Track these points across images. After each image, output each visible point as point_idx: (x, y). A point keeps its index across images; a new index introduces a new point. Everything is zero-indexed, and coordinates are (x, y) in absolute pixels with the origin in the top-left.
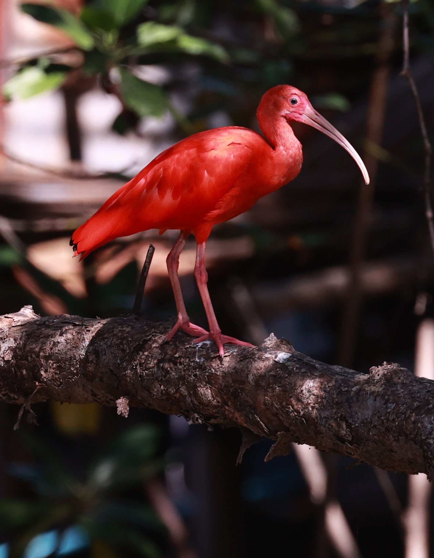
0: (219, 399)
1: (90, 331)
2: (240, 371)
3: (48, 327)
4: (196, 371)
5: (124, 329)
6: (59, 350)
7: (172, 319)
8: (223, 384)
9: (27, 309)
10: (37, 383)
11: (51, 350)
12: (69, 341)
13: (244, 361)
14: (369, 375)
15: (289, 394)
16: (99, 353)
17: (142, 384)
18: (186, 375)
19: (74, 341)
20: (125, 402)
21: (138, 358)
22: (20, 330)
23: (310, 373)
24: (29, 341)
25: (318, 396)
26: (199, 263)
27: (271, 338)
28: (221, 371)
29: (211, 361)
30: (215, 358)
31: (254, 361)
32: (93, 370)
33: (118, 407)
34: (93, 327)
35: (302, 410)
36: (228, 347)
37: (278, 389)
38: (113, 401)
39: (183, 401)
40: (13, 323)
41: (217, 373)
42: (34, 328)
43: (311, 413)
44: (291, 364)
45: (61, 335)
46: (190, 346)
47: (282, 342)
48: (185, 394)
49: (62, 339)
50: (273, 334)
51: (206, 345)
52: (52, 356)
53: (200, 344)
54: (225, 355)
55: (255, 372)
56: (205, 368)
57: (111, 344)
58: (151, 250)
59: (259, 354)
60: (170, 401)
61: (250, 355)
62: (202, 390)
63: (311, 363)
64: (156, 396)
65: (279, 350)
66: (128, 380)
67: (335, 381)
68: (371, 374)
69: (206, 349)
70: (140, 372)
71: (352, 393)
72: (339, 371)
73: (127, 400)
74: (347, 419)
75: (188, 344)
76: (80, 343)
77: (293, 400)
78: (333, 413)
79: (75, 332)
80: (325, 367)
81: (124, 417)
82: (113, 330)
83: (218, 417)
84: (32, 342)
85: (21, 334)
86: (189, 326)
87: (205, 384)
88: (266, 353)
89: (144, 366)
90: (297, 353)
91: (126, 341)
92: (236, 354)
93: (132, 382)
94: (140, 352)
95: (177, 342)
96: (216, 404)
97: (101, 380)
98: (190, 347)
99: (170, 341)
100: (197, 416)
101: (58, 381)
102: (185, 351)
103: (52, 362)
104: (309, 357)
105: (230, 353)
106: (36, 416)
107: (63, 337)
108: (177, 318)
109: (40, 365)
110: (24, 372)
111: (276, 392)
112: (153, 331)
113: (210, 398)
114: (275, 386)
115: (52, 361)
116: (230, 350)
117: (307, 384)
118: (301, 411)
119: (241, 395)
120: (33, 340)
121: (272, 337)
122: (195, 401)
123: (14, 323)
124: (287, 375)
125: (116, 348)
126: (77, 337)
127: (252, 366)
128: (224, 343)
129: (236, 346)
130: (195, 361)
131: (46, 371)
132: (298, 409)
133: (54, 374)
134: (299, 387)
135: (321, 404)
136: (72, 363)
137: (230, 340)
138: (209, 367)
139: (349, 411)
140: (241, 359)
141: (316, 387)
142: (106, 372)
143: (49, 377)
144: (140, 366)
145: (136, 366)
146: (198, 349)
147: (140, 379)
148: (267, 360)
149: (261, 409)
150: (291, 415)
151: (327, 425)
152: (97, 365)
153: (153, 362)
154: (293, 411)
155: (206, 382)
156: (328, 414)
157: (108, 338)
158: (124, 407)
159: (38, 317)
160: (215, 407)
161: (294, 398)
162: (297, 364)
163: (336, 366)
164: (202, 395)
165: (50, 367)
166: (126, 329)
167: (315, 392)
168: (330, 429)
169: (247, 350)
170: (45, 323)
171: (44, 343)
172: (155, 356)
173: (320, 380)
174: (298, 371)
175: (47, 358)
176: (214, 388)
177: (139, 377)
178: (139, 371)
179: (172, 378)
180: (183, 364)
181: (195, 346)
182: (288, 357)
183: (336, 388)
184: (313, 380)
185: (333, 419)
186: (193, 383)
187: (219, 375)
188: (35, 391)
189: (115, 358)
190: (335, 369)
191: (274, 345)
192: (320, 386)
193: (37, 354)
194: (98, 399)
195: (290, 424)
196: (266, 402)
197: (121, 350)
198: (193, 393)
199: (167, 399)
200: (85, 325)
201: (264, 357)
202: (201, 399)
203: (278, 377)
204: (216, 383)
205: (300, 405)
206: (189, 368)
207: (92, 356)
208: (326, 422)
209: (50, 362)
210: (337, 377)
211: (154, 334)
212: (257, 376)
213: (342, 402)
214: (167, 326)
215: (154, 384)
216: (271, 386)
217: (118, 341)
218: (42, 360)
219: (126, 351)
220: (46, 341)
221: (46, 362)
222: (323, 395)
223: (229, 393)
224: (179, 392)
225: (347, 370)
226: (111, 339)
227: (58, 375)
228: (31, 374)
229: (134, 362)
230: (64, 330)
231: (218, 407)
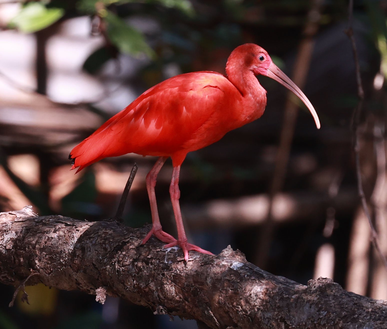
0: (181, 296)
1: (79, 231)
2: (200, 274)
3: (44, 224)
4: (164, 271)
5: (107, 231)
6: (52, 244)
7: (148, 226)
8: (186, 283)
9: (28, 208)
10: (31, 270)
11: (46, 243)
12: (61, 238)
13: (205, 266)
14: (307, 286)
15: (239, 296)
16: (85, 249)
17: (118, 278)
19: (65, 238)
20: (103, 291)
22: (22, 225)
23: (259, 281)
24: (28, 235)
25: (263, 300)
26: (173, 183)
27: (228, 249)
28: (185, 273)
29: (177, 263)
30: (180, 261)
31: (213, 267)
32: (79, 263)
33: (96, 295)
34: (81, 228)
35: (249, 310)
36: (192, 253)
37: (230, 292)
38: (93, 290)
39: (151, 295)
41: (182, 274)
42: (32, 225)
43: (256, 313)
44: (243, 272)
45: (55, 232)
46: (161, 250)
47: (237, 253)
48: (153, 289)
49: (55, 235)
50: (230, 246)
51: (174, 250)
52: (46, 248)
53: (169, 249)
54: (189, 260)
55: (213, 276)
56: (172, 269)
57: (96, 243)
58: (135, 169)
59: (218, 262)
60: (140, 294)
61: (210, 261)
62: (167, 287)
63: (260, 272)
65: (233, 259)
66: (107, 274)
67: (279, 289)
68: (308, 286)
69: (174, 253)
70: (118, 268)
71: (292, 299)
72: (282, 281)
74: (285, 321)
75: (159, 248)
76: (70, 240)
77: (243, 302)
78: (275, 314)
79: (66, 230)
80: (271, 277)
81: (101, 303)
82: (98, 231)
83: (179, 310)
84: (30, 235)
85: (22, 228)
86: (161, 233)
87: (171, 282)
88: (223, 261)
89: (121, 263)
90: (248, 263)
91: (108, 242)
92: (198, 260)
93: (110, 276)
94: (119, 251)
95: (150, 246)
96: (178, 299)
97: (85, 272)
100: (161, 308)
101: (49, 269)
102: (157, 253)
103: (45, 253)
104: (258, 268)
105: (193, 258)
108: (152, 226)
109: (36, 255)
110: (22, 260)
111: (229, 293)
112: (131, 235)
113: (174, 294)
116: (194, 256)
117: (255, 289)
119: (200, 294)
120: (31, 234)
122: (161, 295)
123: (17, 219)
124: (239, 281)
125: (100, 247)
126: (68, 235)
127: (210, 270)
128: (189, 250)
130: (164, 263)
131: (40, 260)
132: (246, 309)
134: (248, 291)
135: (265, 306)
136: (62, 256)
137: (194, 247)
138: (175, 268)
139: (288, 314)
140: (202, 264)
141: (262, 293)
142: (90, 265)
143: (42, 266)
144: (118, 263)
145: (115, 262)
146: (167, 253)
148: (224, 267)
149: (216, 306)
150: (240, 313)
151: (269, 325)
152: (82, 259)
153: (129, 261)
154: (242, 310)
156: (271, 315)
157: (94, 238)
158: (102, 296)
159: (36, 215)
160: (178, 302)
161: (244, 300)
162: (248, 272)
163: (281, 276)
164: (167, 291)
165: (44, 258)
166: (109, 232)
167: (261, 296)
168: (271, 328)
169: (208, 257)
170: (42, 221)
171: (40, 238)
172: (131, 256)
173: (266, 287)
174: (248, 278)
175: (42, 250)
176: (177, 286)
177: (117, 272)
178: (117, 267)
179: (144, 275)
180: (154, 265)
181: (165, 250)
182: (241, 266)
183: (279, 294)
184: (260, 287)
185: (274, 320)
186: (161, 280)
187: (183, 275)
188: (30, 276)
189: (98, 255)
190: (279, 279)
191: (230, 255)
192: (266, 292)
193: (34, 246)
194: (80, 287)
195: (238, 321)
196: (221, 301)
197: (103, 249)
198: (160, 289)
199: (138, 292)
200: (75, 226)
201: (221, 265)
202: (166, 294)
203: (232, 281)
204: (180, 282)
205: (248, 306)
206: (158, 268)
207: (79, 251)
208: (269, 322)
209: (44, 253)
210: (280, 285)
211: (132, 237)
212: (214, 279)
213: (283, 307)
214: (143, 232)
215: (128, 278)
216: (225, 288)
217: (102, 241)
218: (37, 251)
219: (108, 249)
220: (42, 236)
221: (40, 254)
222: (268, 299)
223: (190, 291)
224: (148, 287)
225: (289, 281)
226: (96, 239)
227: (50, 265)
228: (27, 262)
229: (113, 259)
230: (57, 228)
231: (180, 302)
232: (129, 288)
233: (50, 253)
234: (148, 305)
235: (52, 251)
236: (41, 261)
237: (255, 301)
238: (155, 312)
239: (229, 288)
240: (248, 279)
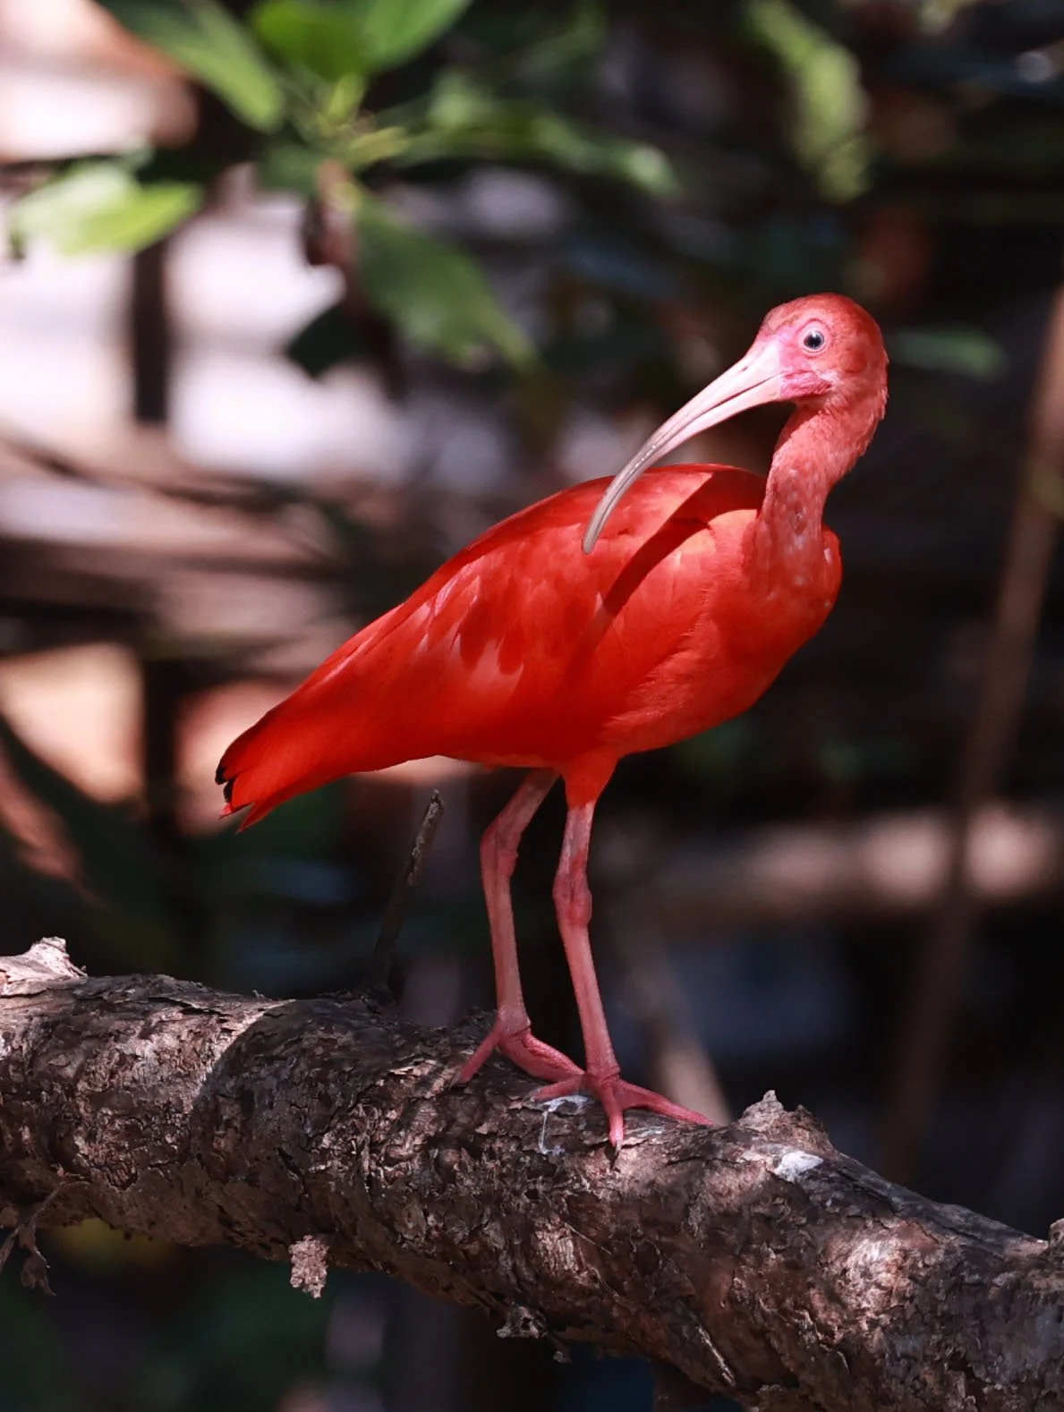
0: (597, 1271)
1: (233, 1033)
2: (666, 1194)
3: (108, 1007)
4: (535, 1183)
5: (332, 1037)
6: (133, 1078)
7: (479, 1020)
8: (613, 1228)
9: (50, 949)
10: (61, 1171)
11: (112, 1076)
12: (168, 1057)
13: (680, 1164)
14: (1046, 1242)
15: (806, 1277)
16: (253, 1100)
17: (372, 1204)
18: (505, 1190)
19: (182, 1058)
20: (317, 1252)
21: (368, 1127)
22: (26, 1009)
23: (874, 1221)
24: (48, 1045)
25: (891, 1291)
26: (568, 865)
27: (766, 1105)
28: (610, 1189)
29: (585, 1156)
30: (595, 1147)
31: (712, 1169)
32: (230, 1148)
33: (293, 1265)
34: (241, 1022)
35: (839, 1328)
36: (636, 1120)
37: (773, 1259)
38: (281, 1245)
39: (490, 1266)
40: (6, 985)
41: (599, 1193)
42: (65, 1007)
43: (866, 1339)
44: (819, 1188)
45: (145, 1035)
46: (525, 1104)
47: (799, 1119)
48: (497, 1245)
49: (146, 1049)
50: (772, 1092)
51: (572, 1106)
52: (111, 1094)
53: (554, 1105)
54: (626, 1142)
55: (711, 1201)
56: (563, 1176)
57: (291, 1076)
58: (434, 812)
59: (729, 1150)
60: (451, 1263)
61: (700, 1149)
62: (548, 1239)
63: (879, 1191)
64: (411, 1243)
65: (785, 1143)
66: (333, 1189)
67: (946, 1251)
68: (1053, 1241)
69: (571, 1118)
70: (369, 1167)
71: (993, 1290)
72: (959, 1223)
73: (322, 1246)
74: (969, 1365)
75: (519, 1100)
76: (199, 1066)
77: (817, 1296)
78: (931, 1344)
79: (186, 1030)
80: (919, 1208)
81: (310, 1294)
82: (301, 1037)
83: (588, 1322)
84: (56, 1047)
85: (26, 1021)
86: (525, 1044)
87: (560, 1223)
88: (747, 1147)
89: (383, 1151)
90: (838, 1157)
91: (336, 1073)
92: (658, 1143)
93: (341, 1196)
94: (375, 1109)
95: (488, 1091)
96: (585, 1284)
97: (252, 1181)
98: (524, 1108)
99: (467, 1084)
100: (527, 1315)
101: (124, 1170)
102: (510, 1118)
103: (110, 1113)
104: (872, 1172)
105: (639, 1138)
106: (48, 1267)
107: (149, 1042)
108: (495, 1018)
109: (76, 1118)
110: (26, 1136)
111: (768, 1265)
112: (419, 1052)
113: (571, 1265)
114: (766, 1249)
115: (112, 1108)
116: (643, 1129)
117: (861, 1252)
118: (836, 1329)
119: (664, 1265)
120: (61, 1042)
121: (768, 1103)
122: (524, 1269)
123: (10, 986)
124: (805, 1221)
125: (305, 1091)
126: (191, 1047)
127: (702, 1182)
128: (626, 1107)
129: (660, 1118)
130: (536, 1153)
131: (90, 1138)
132: (830, 1323)
133: (113, 1149)
134: (837, 1258)
135: (898, 1315)
136: (169, 1122)
137: (643, 1097)
138: (576, 1172)
139: (979, 1344)
140: (673, 1159)
141: (888, 1264)
142: (269, 1158)
143: (97, 1156)
144: (371, 1152)
145: (360, 1149)
146: (548, 1117)
147: (367, 1188)
148: (750, 1170)
149: (720, 1312)
150: (806, 1338)
151: (909, 1380)
152: (243, 1134)
153: (410, 1143)
154: (813, 1326)
155: (564, 1218)
156: (916, 1345)
157: (285, 1059)
158: (313, 1267)
159: (80, 975)
160: (584, 1292)
161: (820, 1289)
162: (837, 1189)
163: (953, 1206)
164: (547, 1254)
165: (104, 1127)
166: (339, 1037)
167: (885, 1277)
168: (917, 1391)
169: (692, 1134)
170: (101, 995)
171: (92, 1055)
172: (419, 1125)
173: (902, 1243)
174: (837, 1210)
175: (96, 1100)
176: (584, 1237)
177: (366, 1182)
178: (366, 1164)
179: (462, 1195)
180: (500, 1158)
181: (539, 1106)
182: (811, 1167)
183: (946, 1272)
184: (879, 1243)
185: (929, 1363)
186: (525, 1215)
187: (604, 1199)
188: (53, 1194)
189: (301, 1119)
190: (949, 1216)
191: (774, 1126)
192: (899, 1262)
193: (70, 1086)
194: (237, 1235)
195: (802, 1366)
196: (737, 1292)
197: (319, 1098)
198: (521, 1244)
199: (444, 1257)
200: (218, 1013)
201: (742, 1161)
202: (543, 1265)
203: (778, 1221)
204: (593, 1222)
205: (836, 1311)
206: (515, 1172)
207: (232, 1105)
208: (909, 1368)
209: (104, 1112)
210: (952, 1238)
211: (421, 1059)
212: (715, 1212)
213: (960, 1316)
214: (462, 1040)
215: (407, 1207)
216: (754, 1246)
217: (313, 1071)
218: (82, 1104)
219: (335, 1101)
220: (98, 1050)
221: (92, 1112)
222: (908, 1289)
223: (628, 1255)
224: (479, 1240)
225: (984, 1221)
226: (291, 1063)
227: (126, 1152)
228: (45, 1141)
229: (355, 1137)
230: (155, 1020)
231: (591, 1292)
232: (410, 1240)
233: (129, 1112)
234: (479, 1302)
235: (136, 1106)
236: (94, 1141)
237: (859, 1295)
238: (501, 1328)
239: (769, 1247)
240: (836, 1213)
